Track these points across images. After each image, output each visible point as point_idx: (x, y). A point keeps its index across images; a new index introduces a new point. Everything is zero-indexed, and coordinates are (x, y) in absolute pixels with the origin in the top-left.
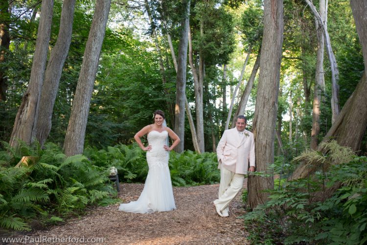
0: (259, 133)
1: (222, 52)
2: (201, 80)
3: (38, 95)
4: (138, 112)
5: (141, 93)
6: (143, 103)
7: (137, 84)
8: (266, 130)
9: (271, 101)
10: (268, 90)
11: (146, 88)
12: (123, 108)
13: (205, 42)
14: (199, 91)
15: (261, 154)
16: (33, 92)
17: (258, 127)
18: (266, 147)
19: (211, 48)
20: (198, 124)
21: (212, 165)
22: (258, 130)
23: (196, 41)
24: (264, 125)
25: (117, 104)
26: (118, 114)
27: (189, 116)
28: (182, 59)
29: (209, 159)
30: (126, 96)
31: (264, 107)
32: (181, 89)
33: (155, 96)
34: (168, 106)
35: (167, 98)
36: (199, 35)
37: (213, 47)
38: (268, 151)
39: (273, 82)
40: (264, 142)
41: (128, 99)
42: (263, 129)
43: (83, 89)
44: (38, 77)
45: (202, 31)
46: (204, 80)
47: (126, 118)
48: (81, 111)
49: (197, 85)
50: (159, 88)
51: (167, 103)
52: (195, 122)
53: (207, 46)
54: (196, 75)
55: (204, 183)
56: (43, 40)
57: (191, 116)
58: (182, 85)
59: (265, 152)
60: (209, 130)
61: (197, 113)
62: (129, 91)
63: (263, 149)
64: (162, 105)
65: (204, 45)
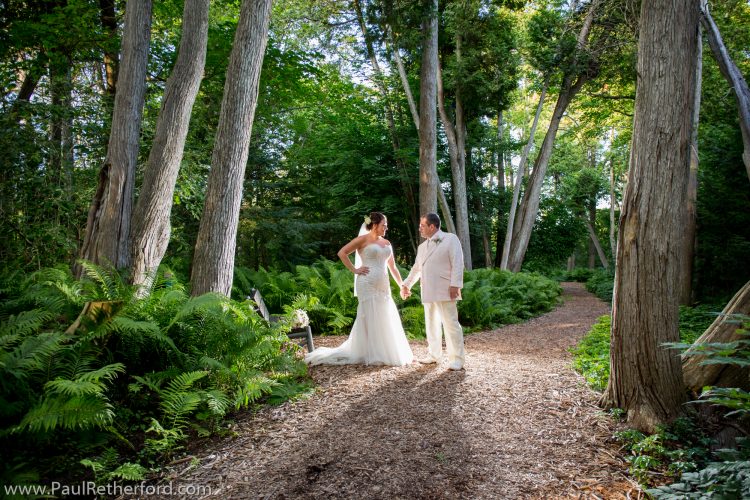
0: (646, 225)
1: (496, 88)
2: (460, 142)
3: (128, 165)
4: (353, 202)
5: (357, 169)
6: (361, 187)
7: (349, 154)
8: (666, 215)
9: (678, 140)
10: (669, 111)
11: (366, 161)
12: (329, 197)
13: (466, 72)
14: (459, 160)
15: (653, 278)
16: (116, 160)
17: (643, 208)
18: (667, 260)
19: (478, 82)
20: (459, 219)
21: (492, 292)
22: (644, 217)
23: (448, 72)
24: (660, 202)
25: (318, 191)
26: (320, 208)
27: (442, 204)
28: (428, 97)
29: (484, 281)
30: (333, 176)
31: (659, 157)
32: (429, 154)
33: (381, 174)
34: (405, 189)
35: (402, 176)
36: (454, 60)
37: (481, 80)
38: (670, 270)
39: (683, 88)
40: (662, 248)
41: (336, 181)
42: (659, 214)
43: (226, 149)
44: (126, 127)
45: (458, 53)
46: (466, 142)
47: (334, 215)
48: (223, 196)
49: (455, 149)
50: (389, 160)
51: (404, 184)
52: (454, 214)
53: (470, 79)
54: (451, 133)
55: (479, 327)
56: (134, 48)
57: (446, 203)
58: (430, 147)
59: (664, 274)
60: (478, 228)
61: (456, 200)
62: (337, 168)
63: (660, 265)
64: (394, 190)
65: (466, 77)
